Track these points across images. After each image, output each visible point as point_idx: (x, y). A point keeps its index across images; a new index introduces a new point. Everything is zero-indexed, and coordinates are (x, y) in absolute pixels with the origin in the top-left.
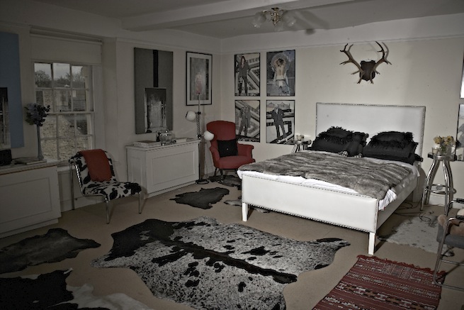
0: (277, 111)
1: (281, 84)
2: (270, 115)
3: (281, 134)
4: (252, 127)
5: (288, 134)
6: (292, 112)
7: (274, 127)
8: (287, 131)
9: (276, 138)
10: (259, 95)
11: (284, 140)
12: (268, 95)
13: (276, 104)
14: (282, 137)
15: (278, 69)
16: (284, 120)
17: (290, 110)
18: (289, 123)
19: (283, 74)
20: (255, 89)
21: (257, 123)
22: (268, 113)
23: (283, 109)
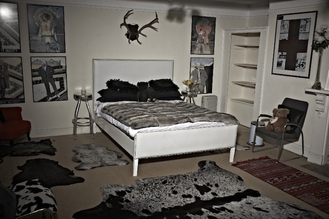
0: (45, 68)
1: (48, 40)
2: (37, 73)
3: (52, 90)
4: (11, 87)
5: (60, 90)
6: (64, 68)
7: (43, 85)
8: (58, 87)
9: (45, 95)
10: (19, 51)
11: (56, 96)
12: (31, 51)
13: (44, 61)
14: (54, 94)
15: (43, 24)
16: (55, 76)
17: (61, 67)
18: (61, 80)
19: (51, 30)
20: (13, 44)
21: (20, 83)
22: (33, 71)
23: (52, 66)
